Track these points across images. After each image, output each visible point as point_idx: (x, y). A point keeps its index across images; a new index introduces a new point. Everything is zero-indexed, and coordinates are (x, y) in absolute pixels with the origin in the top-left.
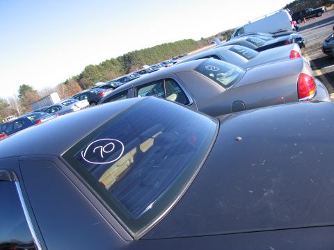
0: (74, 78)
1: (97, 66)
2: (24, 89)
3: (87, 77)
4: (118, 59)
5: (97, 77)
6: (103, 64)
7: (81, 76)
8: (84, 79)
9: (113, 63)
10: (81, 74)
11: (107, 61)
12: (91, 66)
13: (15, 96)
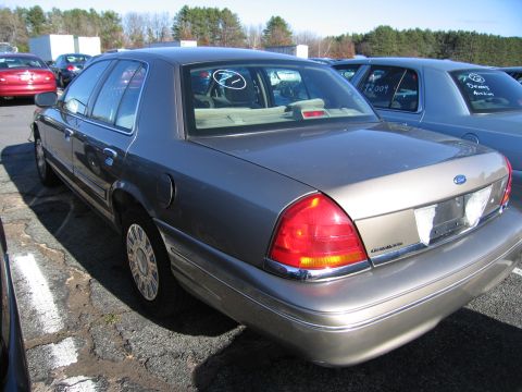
0: (355, 36)
1: (397, 33)
2: (276, 24)
3: (374, 43)
4: (437, 35)
5: (389, 50)
6: (409, 34)
7: (366, 38)
8: (367, 44)
9: (425, 38)
10: (366, 35)
11: (418, 30)
12: (389, 28)
13: (260, 28)
